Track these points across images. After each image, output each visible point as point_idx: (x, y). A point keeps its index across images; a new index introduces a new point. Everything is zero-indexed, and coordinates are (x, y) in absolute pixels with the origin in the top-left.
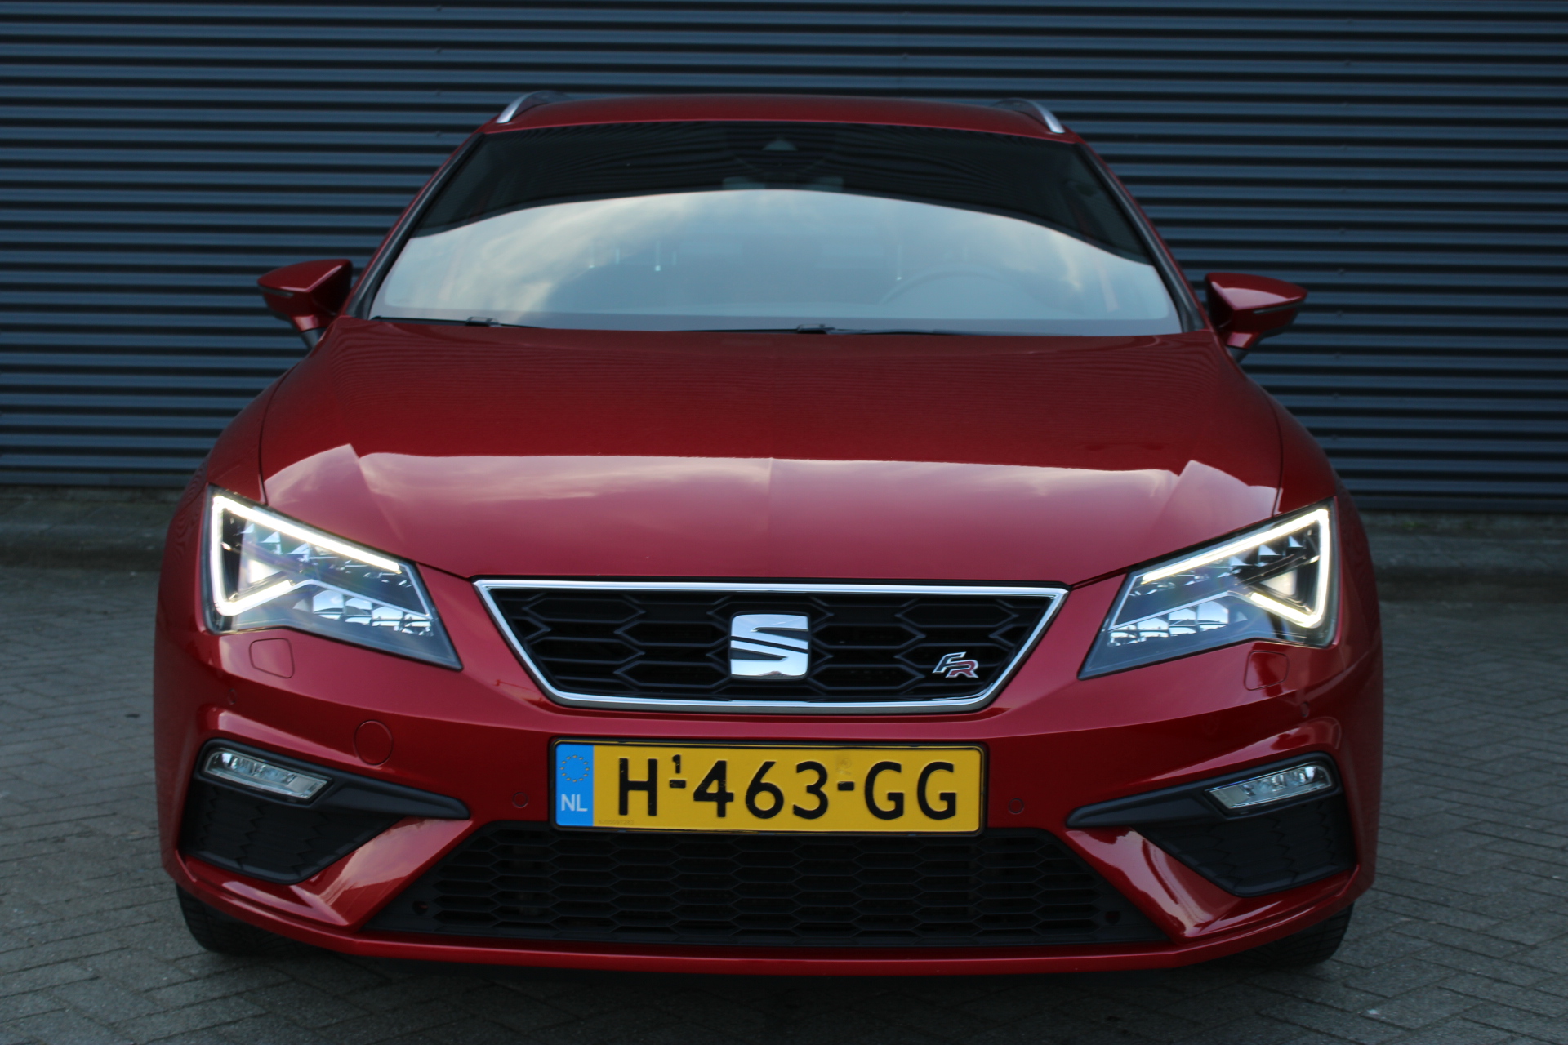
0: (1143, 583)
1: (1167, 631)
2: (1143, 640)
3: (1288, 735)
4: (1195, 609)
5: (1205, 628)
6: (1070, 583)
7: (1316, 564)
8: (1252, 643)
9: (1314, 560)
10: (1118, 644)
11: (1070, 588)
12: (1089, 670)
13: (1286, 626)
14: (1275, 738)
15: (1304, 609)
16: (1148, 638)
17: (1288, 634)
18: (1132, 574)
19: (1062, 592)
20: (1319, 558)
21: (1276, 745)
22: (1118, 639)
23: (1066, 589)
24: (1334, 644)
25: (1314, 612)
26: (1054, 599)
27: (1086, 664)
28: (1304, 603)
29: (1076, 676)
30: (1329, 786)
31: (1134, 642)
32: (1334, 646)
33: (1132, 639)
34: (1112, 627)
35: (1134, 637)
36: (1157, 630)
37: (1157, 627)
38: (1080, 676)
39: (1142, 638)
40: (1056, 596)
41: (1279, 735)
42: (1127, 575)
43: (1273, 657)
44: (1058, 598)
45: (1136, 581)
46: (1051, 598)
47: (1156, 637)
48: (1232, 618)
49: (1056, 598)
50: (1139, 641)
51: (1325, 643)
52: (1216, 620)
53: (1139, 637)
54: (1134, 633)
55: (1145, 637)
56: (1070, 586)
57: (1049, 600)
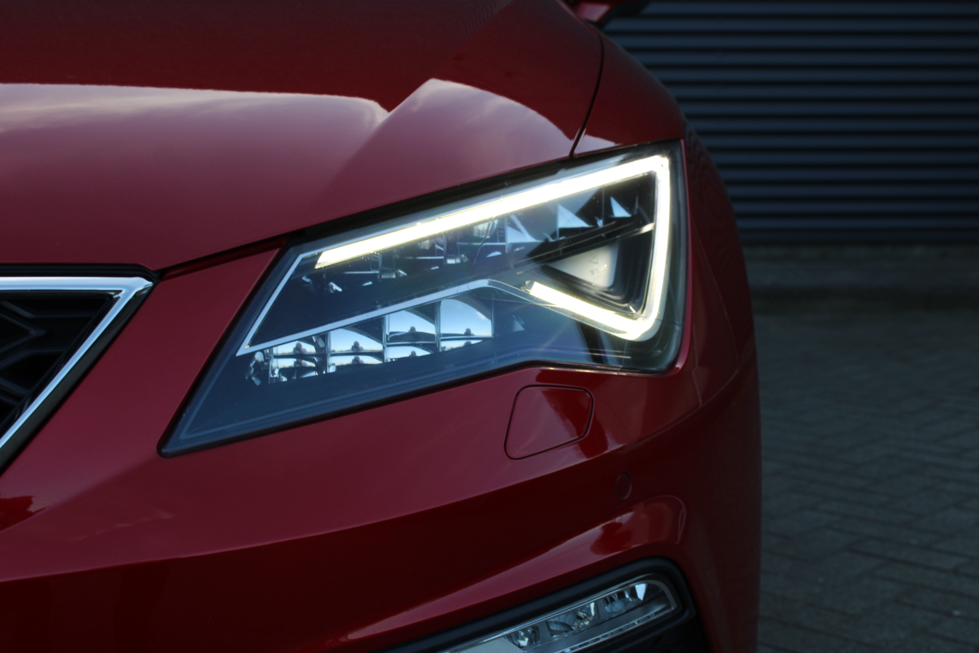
0: (317, 267)
1: (379, 355)
2: (332, 370)
3: (619, 525)
4: (430, 312)
5: (448, 345)
6: (153, 267)
7: (650, 236)
8: (536, 370)
9: (647, 228)
11: (157, 276)
12: (185, 436)
13: (605, 342)
14: (596, 531)
15: (627, 309)
16: (339, 368)
17: (610, 354)
18: (292, 250)
19: (140, 284)
20: (655, 227)
21: (602, 544)
23: (149, 280)
24: (679, 365)
25: (644, 314)
26: (118, 298)
27: (180, 423)
28: (630, 302)
29: (155, 450)
30: (673, 608)
31: (314, 374)
32: (678, 368)
33: (311, 369)
34: (245, 349)
35: (313, 365)
36: (356, 350)
37: (356, 346)
38: (164, 451)
39: (329, 366)
40: (123, 292)
41: (603, 525)
42: (277, 251)
43: (587, 394)
44: (127, 295)
45: (300, 263)
46: (111, 296)
47: (357, 364)
48: (497, 328)
49: (123, 295)
50: (324, 372)
51: (663, 366)
52: (468, 333)
53: (322, 364)
54: (309, 357)
55: (333, 364)
56: (156, 272)
57: (104, 300)
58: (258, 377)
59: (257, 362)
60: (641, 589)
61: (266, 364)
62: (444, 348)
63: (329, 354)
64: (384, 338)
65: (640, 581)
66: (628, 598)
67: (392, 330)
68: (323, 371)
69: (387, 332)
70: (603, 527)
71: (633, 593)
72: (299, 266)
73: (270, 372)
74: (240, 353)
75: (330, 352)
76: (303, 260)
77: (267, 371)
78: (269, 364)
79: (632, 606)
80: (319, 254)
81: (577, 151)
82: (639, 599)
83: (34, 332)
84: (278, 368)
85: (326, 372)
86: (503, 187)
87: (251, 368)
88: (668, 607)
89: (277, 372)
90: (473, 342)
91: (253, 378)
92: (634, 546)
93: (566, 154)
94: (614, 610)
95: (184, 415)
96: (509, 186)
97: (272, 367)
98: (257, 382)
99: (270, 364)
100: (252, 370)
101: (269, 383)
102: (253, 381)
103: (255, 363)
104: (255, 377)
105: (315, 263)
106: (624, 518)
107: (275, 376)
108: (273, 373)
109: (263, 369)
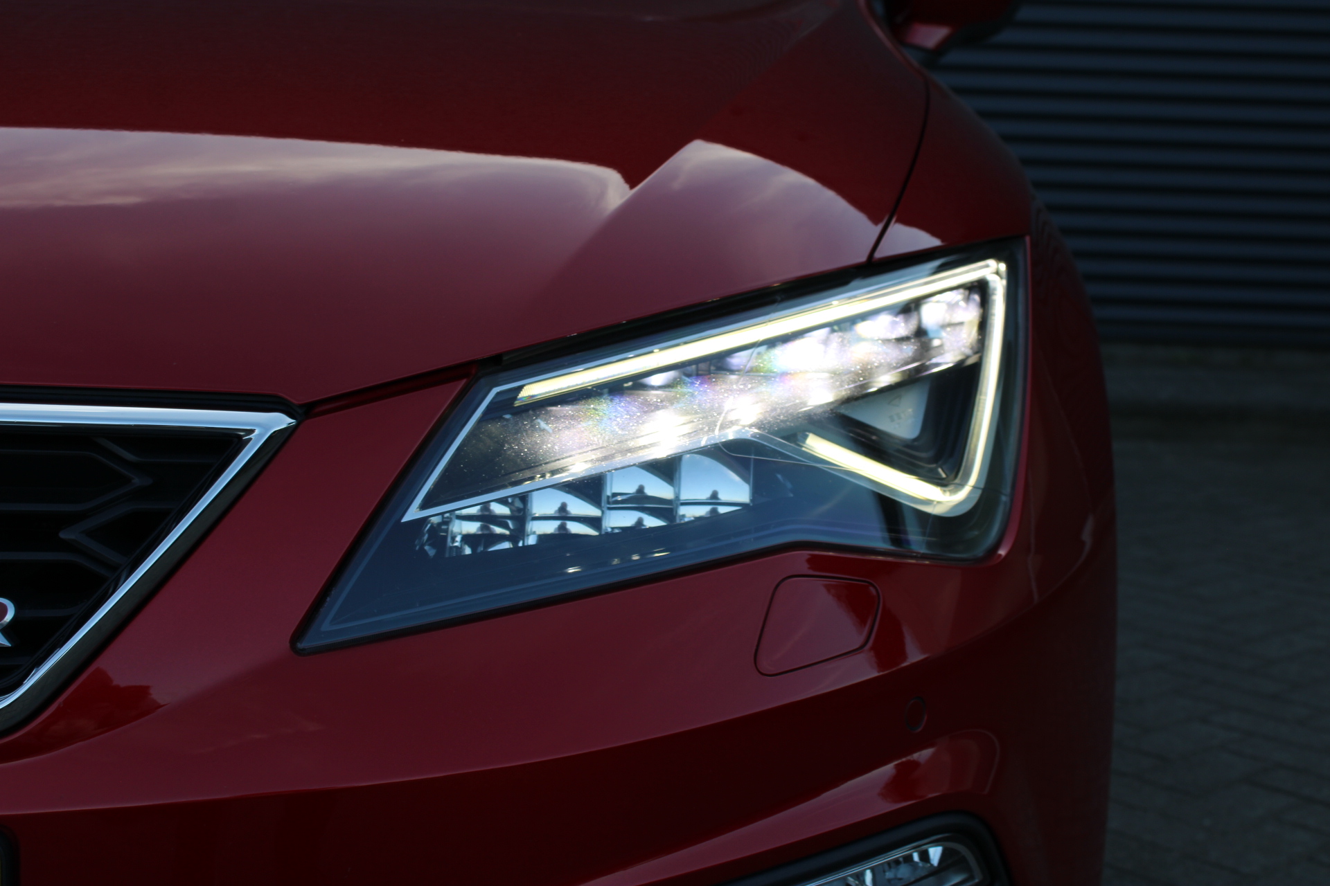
1: (594, 522)
2: (532, 541)
3: (915, 764)
5: (689, 513)
6: (297, 400)
8: (805, 555)
10: (468, 551)
11: (300, 411)
12: (329, 628)
14: (888, 769)
15: (934, 471)
16: (543, 538)
18: (482, 381)
19: (280, 421)
21: (896, 787)
22: (467, 538)
23: (291, 416)
24: (1002, 552)
25: (957, 481)
26: (251, 439)
27: (322, 610)
28: (940, 463)
29: (288, 644)
30: (977, 881)
31: (506, 545)
32: (1000, 555)
33: (502, 538)
34: (413, 513)
35: (507, 532)
36: (563, 514)
37: (563, 508)
38: (300, 646)
39: (528, 535)
40: (257, 432)
41: (896, 763)
42: (464, 382)
43: (872, 589)
44: (260, 435)
45: (494, 398)
46: (240, 437)
47: (563, 534)
48: (756, 491)
49: (255, 436)
50: (520, 544)
51: (980, 551)
52: (715, 495)
53: (519, 533)
54: (500, 521)
55: (534, 533)
56: (301, 406)
57: (231, 441)
58: (433, 545)
59: (432, 526)
60: (935, 853)
61: (444, 527)
62: (683, 516)
63: (529, 518)
64: (604, 499)
65: (936, 843)
66: (917, 863)
67: (616, 490)
68: (518, 542)
69: (608, 492)
70: (897, 765)
71: (925, 856)
72: (491, 403)
73: (449, 540)
74: (407, 518)
75: (531, 514)
76: (498, 394)
77: (445, 538)
78: (448, 529)
79: (923, 874)
80: (520, 388)
81: (878, 255)
82: (932, 865)
83: (137, 481)
84: (460, 534)
85: (523, 543)
86: (773, 302)
87: (424, 535)
88: (971, 878)
89: (458, 538)
90: (722, 510)
91: (427, 548)
92: (931, 796)
93: (862, 258)
94: (899, 876)
95: (328, 599)
96: (782, 300)
97: (452, 531)
98: (431, 551)
99: (450, 527)
100: (426, 537)
101: (447, 555)
102: (425, 551)
103: (430, 527)
104: (429, 545)
105: (515, 398)
106: (923, 755)
107: (456, 544)
108: (453, 540)
109: (439, 535)
